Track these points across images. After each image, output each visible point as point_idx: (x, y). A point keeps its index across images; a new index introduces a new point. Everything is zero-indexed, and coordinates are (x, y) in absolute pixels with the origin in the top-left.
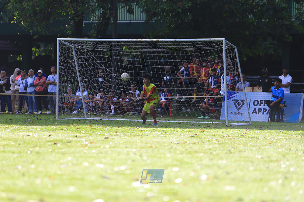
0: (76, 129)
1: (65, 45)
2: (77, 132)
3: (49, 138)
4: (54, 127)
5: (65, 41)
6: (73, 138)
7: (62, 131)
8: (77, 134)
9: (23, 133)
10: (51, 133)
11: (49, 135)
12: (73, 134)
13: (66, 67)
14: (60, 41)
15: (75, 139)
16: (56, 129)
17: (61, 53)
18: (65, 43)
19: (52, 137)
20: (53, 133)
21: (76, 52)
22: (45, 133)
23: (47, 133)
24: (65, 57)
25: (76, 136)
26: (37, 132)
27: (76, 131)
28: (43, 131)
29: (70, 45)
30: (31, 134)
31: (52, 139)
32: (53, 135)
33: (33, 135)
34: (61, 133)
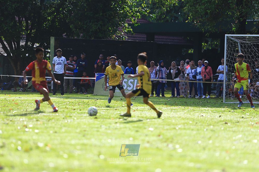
0: (242, 111)
1: (232, 40)
2: (243, 114)
3: (220, 119)
4: (223, 109)
5: (232, 37)
6: (240, 119)
7: (230, 112)
8: (243, 116)
9: (197, 114)
10: (220, 114)
11: (219, 116)
12: (239, 116)
13: (232, 59)
14: (227, 37)
15: (242, 119)
16: (224, 111)
17: (228, 47)
18: (232, 39)
19: (222, 117)
20: (223, 115)
21: (241, 46)
22: (216, 114)
23: (217, 114)
24: (231, 50)
25: (243, 117)
26: (209, 113)
27: (241, 113)
28: (214, 113)
29: (236, 40)
30: (204, 115)
31: (222, 120)
32: (222, 116)
33: (206, 115)
34: (229, 114)
